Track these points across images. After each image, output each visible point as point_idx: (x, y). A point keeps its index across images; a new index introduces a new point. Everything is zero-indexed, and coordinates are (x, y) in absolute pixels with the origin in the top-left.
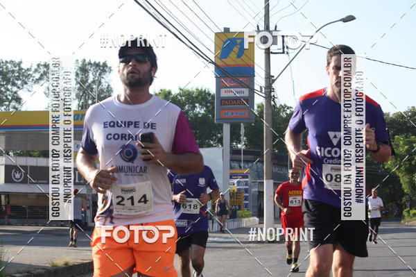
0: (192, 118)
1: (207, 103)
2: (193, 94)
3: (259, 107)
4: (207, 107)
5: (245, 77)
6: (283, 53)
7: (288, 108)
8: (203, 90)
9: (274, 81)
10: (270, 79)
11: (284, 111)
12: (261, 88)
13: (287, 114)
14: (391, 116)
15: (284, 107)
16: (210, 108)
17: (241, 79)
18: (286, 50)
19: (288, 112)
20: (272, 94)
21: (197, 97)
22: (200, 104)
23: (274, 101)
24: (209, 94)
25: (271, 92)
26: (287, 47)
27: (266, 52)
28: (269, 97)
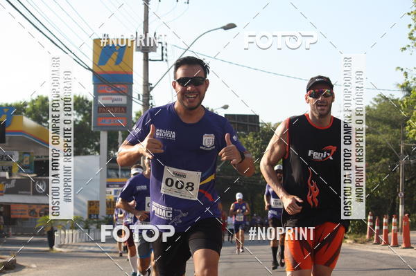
1: (84, 111)
3: (137, 115)
4: (85, 114)
5: (123, 84)
6: (162, 60)
8: (81, 97)
9: (152, 89)
12: (139, 95)
14: (272, 126)
16: (88, 115)
17: (119, 87)
18: (165, 57)
20: (150, 102)
22: (78, 111)
24: (87, 101)
25: (148, 100)
26: (166, 55)
27: (144, 60)
28: (147, 105)
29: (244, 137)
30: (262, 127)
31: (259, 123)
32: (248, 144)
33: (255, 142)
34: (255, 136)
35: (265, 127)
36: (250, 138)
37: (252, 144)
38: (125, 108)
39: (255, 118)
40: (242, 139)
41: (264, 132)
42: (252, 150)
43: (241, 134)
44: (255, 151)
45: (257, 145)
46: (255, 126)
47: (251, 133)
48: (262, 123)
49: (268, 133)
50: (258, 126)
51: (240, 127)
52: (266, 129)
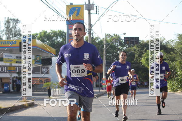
0: (56, 43)
1: (63, 36)
2: (57, 32)
3: (86, 38)
4: (63, 38)
6: (97, 13)
7: (99, 38)
8: (61, 31)
9: (92, 26)
10: (90, 25)
11: (97, 40)
12: (87, 29)
13: (98, 41)
14: (145, 42)
16: (65, 38)
18: (97, 12)
19: (99, 40)
20: (92, 32)
21: (58, 34)
22: (60, 37)
23: (92, 35)
24: (64, 32)
25: (91, 31)
26: (98, 11)
27: (89, 13)
28: (90, 33)
29: (133, 46)
30: (141, 42)
31: (139, 41)
33: (138, 49)
36: (135, 47)
37: (136, 50)
39: (137, 38)
40: (132, 48)
41: (141, 45)
42: (136, 52)
43: (131, 46)
44: (138, 53)
46: (137, 42)
47: (135, 45)
48: (141, 41)
49: (143, 45)
50: (139, 42)
51: (131, 43)
52: (142, 43)
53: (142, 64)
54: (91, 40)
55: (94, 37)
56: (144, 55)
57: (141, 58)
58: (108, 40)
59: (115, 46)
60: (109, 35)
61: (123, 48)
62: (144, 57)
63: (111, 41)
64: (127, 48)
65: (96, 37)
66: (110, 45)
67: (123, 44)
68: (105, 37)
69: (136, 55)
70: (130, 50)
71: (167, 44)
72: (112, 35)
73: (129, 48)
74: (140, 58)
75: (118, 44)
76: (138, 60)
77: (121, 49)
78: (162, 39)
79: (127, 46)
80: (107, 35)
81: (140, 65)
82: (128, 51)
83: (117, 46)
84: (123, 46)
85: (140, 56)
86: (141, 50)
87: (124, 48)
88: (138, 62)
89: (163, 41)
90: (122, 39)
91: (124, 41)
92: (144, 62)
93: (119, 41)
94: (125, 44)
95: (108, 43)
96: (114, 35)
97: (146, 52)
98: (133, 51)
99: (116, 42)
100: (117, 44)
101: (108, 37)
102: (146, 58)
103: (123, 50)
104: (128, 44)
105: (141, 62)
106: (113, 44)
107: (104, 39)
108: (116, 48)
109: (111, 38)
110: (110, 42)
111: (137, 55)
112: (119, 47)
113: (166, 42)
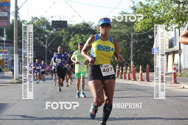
3: (12, 21)
7: (26, 21)
9: (19, 9)
10: (17, 8)
11: (24, 23)
12: (13, 12)
14: (73, 25)
15: (24, 21)
17: (4, 8)
19: (26, 23)
20: (18, 15)
23: (19, 18)
25: (17, 14)
28: (16, 16)
29: (61, 30)
30: (69, 26)
31: (67, 24)
32: (62, 34)
33: (65, 33)
34: (66, 30)
35: (70, 26)
36: (63, 31)
37: (64, 34)
38: (7, 18)
39: (65, 22)
40: (60, 31)
41: (69, 28)
43: (59, 29)
44: (65, 37)
45: (66, 34)
46: (65, 25)
47: (63, 29)
48: (69, 24)
49: (72, 29)
50: (67, 26)
51: (59, 26)
52: (71, 27)
53: (70, 49)
54: (17, 23)
55: (21, 21)
56: (72, 39)
57: (69, 42)
58: (35, 23)
59: (42, 29)
60: (36, 18)
61: (50, 32)
62: (72, 41)
63: (38, 24)
64: (54, 31)
65: (23, 20)
66: (37, 29)
67: (50, 28)
68: (32, 20)
69: (63, 39)
70: (57, 34)
71: (96, 28)
72: (39, 18)
73: (57, 32)
74: (67, 43)
75: (46, 27)
76: (66, 44)
77: (49, 33)
78: (91, 23)
79: (55, 30)
80: (34, 18)
81: (68, 50)
82: (55, 35)
83: (45, 30)
84: (51, 29)
85: (68, 40)
86: (69, 33)
87: (52, 32)
88: (66, 46)
89: (92, 25)
90: (49, 23)
91: (51, 24)
92: (72, 47)
93: (46, 24)
94: (53, 28)
95: (35, 26)
96: (42, 18)
97: (74, 36)
98: (61, 35)
99: (43, 25)
100: (44, 27)
101: (35, 20)
102: (74, 42)
103: (51, 33)
104: (56, 28)
105: (69, 47)
106: (40, 27)
107: (31, 22)
108: (43, 32)
109: (38, 21)
110: (37, 26)
111: (65, 39)
112: (46, 31)
113: (95, 26)
